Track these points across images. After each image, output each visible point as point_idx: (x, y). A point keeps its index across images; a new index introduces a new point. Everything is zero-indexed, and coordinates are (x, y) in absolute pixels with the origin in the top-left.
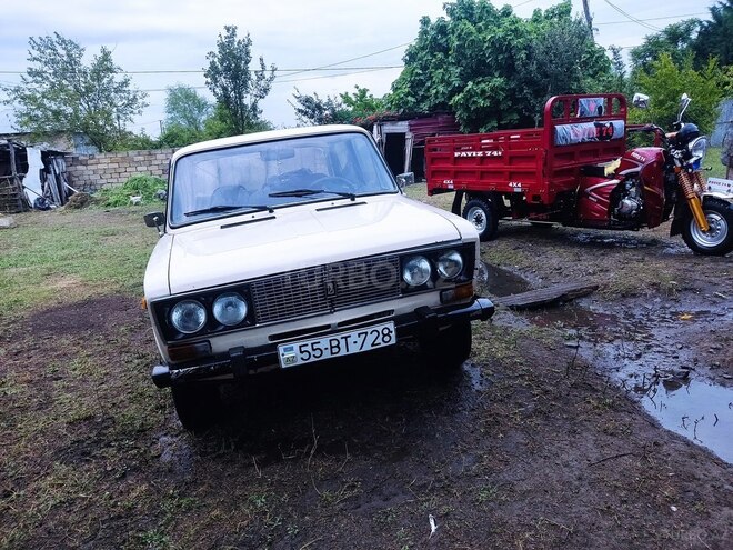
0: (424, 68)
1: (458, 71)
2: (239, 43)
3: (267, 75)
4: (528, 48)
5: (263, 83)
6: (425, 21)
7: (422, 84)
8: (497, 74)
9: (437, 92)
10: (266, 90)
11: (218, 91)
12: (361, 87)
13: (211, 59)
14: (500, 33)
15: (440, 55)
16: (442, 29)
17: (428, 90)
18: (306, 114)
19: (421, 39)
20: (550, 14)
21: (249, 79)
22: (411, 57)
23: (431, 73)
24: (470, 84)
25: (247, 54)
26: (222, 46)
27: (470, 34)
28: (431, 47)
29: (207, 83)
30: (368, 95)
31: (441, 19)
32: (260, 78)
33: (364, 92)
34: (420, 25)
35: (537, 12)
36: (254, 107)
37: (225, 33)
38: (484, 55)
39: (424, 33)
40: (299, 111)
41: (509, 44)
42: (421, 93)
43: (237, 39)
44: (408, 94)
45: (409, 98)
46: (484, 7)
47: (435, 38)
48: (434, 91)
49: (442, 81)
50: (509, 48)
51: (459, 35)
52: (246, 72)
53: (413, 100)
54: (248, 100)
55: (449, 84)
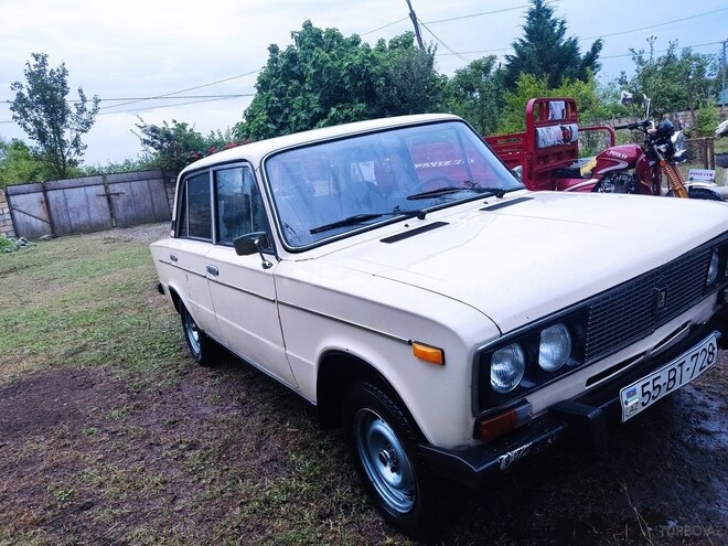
0: (280, 95)
1: (317, 97)
2: (52, 73)
3: (89, 106)
4: (385, 75)
5: (84, 116)
6: (274, 49)
7: (278, 111)
8: (356, 101)
9: (298, 119)
10: (88, 124)
11: (29, 125)
12: (180, 122)
13: (18, 90)
14: (357, 61)
15: (295, 83)
16: (292, 57)
17: (286, 117)
18: (153, 144)
19: (270, 67)
20: (395, 44)
21: (69, 112)
22: (263, 85)
23: (288, 100)
24: (333, 110)
25: (64, 84)
26: (32, 76)
27: (325, 62)
28: (284, 75)
29: (15, 117)
30: (188, 128)
31: (290, 47)
32: (81, 110)
33: (183, 126)
34: (269, 53)
35: (381, 42)
36: (76, 143)
37: (33, 61)
38: (342, 82)
39: (273, 61)
40: (146, 142)
41: (367, 71)
42: (280, 120)
43: (49, 69)
44: (267, 121)
45: (269, 125)
46: (334, 36)
47: (286, 66)
48: (294, 118)
49: (303, 108)
50: (368, 75)
51: (314, 63)
52: (62, 105)
53: (274, 127)
54: (68, 136)
55: (309, 111)
